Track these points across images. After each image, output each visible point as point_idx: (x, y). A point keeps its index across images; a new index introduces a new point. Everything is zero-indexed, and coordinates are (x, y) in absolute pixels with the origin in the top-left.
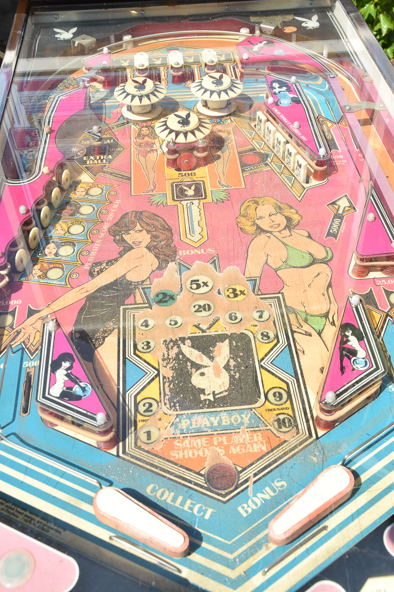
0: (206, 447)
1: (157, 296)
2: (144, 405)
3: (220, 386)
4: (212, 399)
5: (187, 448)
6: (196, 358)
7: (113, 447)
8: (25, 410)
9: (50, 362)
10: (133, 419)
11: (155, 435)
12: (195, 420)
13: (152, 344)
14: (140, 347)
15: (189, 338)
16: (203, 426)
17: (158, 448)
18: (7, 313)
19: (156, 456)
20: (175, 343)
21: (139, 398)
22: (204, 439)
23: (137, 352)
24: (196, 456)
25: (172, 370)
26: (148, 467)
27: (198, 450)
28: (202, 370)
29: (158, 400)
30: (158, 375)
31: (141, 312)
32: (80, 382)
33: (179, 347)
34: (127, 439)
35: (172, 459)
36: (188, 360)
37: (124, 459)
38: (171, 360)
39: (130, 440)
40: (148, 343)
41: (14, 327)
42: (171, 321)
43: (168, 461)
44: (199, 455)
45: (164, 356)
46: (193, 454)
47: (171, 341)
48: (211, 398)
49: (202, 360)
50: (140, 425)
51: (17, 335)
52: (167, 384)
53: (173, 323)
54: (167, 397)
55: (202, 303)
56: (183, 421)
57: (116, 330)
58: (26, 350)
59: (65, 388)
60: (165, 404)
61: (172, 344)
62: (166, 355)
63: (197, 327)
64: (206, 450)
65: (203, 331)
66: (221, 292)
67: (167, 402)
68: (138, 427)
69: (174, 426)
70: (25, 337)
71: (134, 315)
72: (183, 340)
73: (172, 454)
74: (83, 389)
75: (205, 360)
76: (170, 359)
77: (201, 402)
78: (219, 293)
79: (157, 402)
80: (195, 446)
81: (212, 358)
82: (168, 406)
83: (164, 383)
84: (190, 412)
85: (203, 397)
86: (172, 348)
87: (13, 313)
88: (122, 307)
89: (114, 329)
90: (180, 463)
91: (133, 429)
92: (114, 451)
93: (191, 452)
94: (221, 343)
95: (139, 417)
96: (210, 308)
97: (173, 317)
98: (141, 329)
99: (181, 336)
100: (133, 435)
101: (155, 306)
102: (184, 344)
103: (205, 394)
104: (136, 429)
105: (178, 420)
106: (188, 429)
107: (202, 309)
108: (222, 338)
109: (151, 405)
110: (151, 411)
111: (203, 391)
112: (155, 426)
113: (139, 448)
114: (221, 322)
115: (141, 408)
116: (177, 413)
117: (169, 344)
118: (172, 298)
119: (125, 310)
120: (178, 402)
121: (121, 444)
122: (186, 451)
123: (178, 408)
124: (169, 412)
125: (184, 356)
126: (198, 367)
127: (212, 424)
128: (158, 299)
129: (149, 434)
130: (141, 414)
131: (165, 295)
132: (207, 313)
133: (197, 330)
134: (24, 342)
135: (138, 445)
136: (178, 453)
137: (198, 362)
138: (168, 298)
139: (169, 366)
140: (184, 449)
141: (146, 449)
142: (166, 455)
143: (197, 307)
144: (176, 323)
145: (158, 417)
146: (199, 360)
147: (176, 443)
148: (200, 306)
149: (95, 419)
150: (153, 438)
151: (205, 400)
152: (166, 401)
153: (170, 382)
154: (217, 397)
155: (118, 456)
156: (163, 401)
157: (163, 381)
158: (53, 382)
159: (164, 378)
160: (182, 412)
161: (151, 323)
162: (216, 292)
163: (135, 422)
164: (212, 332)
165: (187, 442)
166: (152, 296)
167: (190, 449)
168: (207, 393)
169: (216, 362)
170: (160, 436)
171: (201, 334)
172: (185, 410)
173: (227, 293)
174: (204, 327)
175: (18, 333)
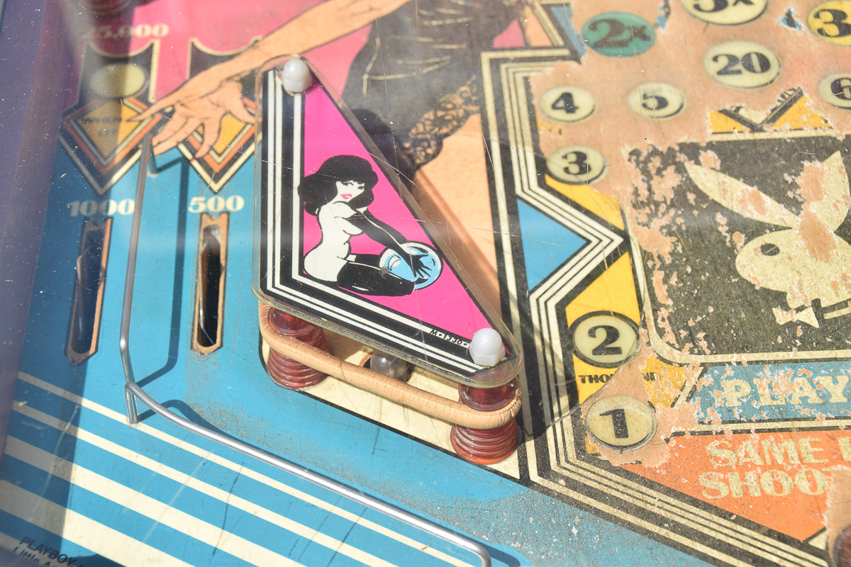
0: (818, 467)
1: (594, 26)
2: (592, 333)
3: (834, 285)
4: (815, 323)
5: (754, 467)
6: (742, 202)
7: (505, 455)
8: (208, 334)
9: (296, 181)
10: (560, 372)
11: (639, 421)
12: (765, 383)
13: (594, 160)
14: (556, 165)
15: (710, 146)
16: (796, 400)
17: (656, 461)
18: (126, 60)
19: (651, 485)
20: (668, 158)
21: (572, 313)
22: (805, 442)
23: (550, 182)
24: (786, 492)
25: (670, 234)
26: (630, 518)
27: (792, 474)
28: (768, 238)
29: (637, 320)
30: (626, 246)
31: (549, 69)
32: (404, 241)
33: (680, 169)
34: (550, 432)
35: (708, 498)
36: (716, 206)
37: (547, 492)
38: (663, 208)
39: (560, 432)
40: (581, 158)
41: (151, 99)
42: (645, 97)
43: (695, 502)
44: (795, 490)
45: (636, 193)
46: (778, 487)
47: (655, 152)
48: (809, 317)
49: (762, 210)
50: (585, 390)
51: (163, 122)
52: (658, 276)
53: (652, 103)
54: (663, 313)
55: (739, 49)
56: (728, 385)
57: (475, 120)
58: (195, 164)
59: (352, 258)
60: (661, 332)
61: (656, 162)
62: (644, 193)
63: (733, 115)
64: (817, 475)
65: (754, 128)
66: (796, 20)
67: (665, 325)
68: (582, 398)
69: (698, 399)
70: (189, 128)
71: (526, 79)
72: (692, 151)
73: (702, 479)
74: (416, 263)
75: (772, 211)
76: (657, 204)
77: (778, 330)
78: (790, 21)
79: (635, 327)
80: (780, 461)
81: (795, 205)
82: (671, 337)
83: (648, 273)
84: (745, 357)
85: (781, 317)
86: (659, 172)
87: (145, 60)
88: (486, 57)
89: (467, 114)
90: (736, 510)
91: (564, 401)
92: (510, 466)
93: (767, 478)
94: (817, 164)
95: (580, 368)
96: (765, 64)
97: (650, 88)
98: (552, 120)
99: (684, 139)
100: (567, 421)
101: (588, 56)
102: (698, 163)
103: (786, 307)
104: (574, 401)
105: (708, 380)
106: (746, 407)
107: (739, 67)
108: (821, 148)
109: (613, 334)
110: (617, 351)
111: (779, 298)
112: (636, 397)
113: (594, 459)
114: (807, 101)
115: (585, 343)
116: (702, 359)
117: (647, 161)
118: (642, 34)
119: (495, 64)
120: (701, 326)
121: (530, 446)
122: (751, 476)
123: (703, 344)
124: (677, 356)
125: (702, 196)
126: (754, 230)
127: (825, 396)
128: (595, 37)
129: (619, 418)
130: (585, 360)
131: (616, 26)
132: (761, 78)
133: (730, 123)
134: (186, 142)
135: (589, 450)
136: (726, 481)
137: (751, 213)
138: (625, 35)
139: (657, 223)
140: (743, 469)
141: (616, 464)
142: (683, 484)
143: (723, 62)
144: (662, 103)
145: (643, 368)
146: (750, 207)
147: (712, 447)
148: (732, 59)
149: (465, 354)
150: (637, 429)
151: (791, 325)
152: (661, 325)
153: (668, 270)
154: (828, 316)
155: (525, 480)
156: (651, 323)
157: (645, 266)
158: (312, 241)
159: (646, 256)
160: (720, 358)
161: (583, 100)
162: (779, 20)
163: (569, 376)
164: (783, 130)
165: (749, 446)
166: (577, 26)
167: (765, 468)
168: (793, 304)
169: (809, 215)
170: (655, 429)
171: (748, 136)
172: (730, 351)
173: (818, 24)
174: (758, 117)
175: (167, 116)
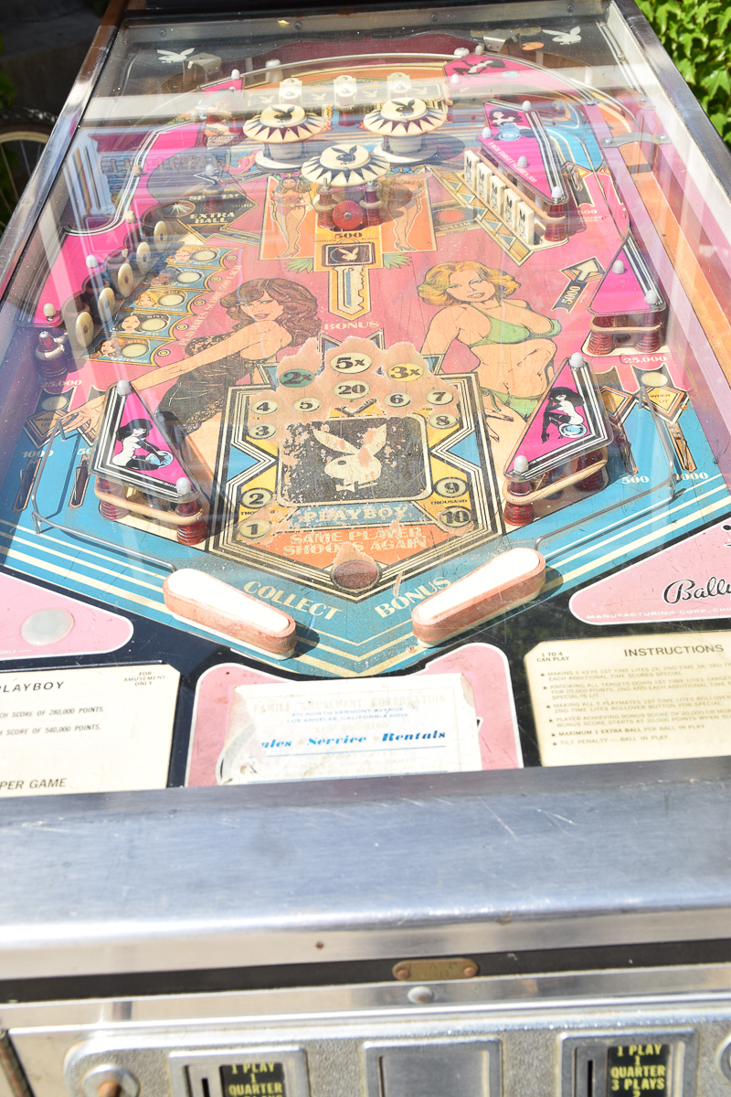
0: (337, 543)
1: (286, 375)
2: (251, 496)
3: (367, 476)
4: (353, 491)
5: (309, 543)
6: (335, 445)
7: (198, 542)
8: (76, 502)
9: (116, 429)
10: (233, 511)
11: (263, 527)
12: (324, 513)
13: (271, 430)
14: (253, 432)
15: (327, 423)
16: (336, 519)
17: (266, 543)
18: (60, 395)
19: (262, 551)
20: (307, 428)
21: (244, 489)
22: (334, 534)
23: (248, 438)
24: (320, 552)
25: (298, 458)
26: (249, 563)
27: (325, 546)
28: (342, 458)
29: (273, 491)
30: (276, 463)
31: (259, 393)
32: (158, 450)
33: (310, 432)
34: (222, 533)
35: (285, 555)
36: (323, 446)
37: (215, 554)
38: (298, 447)
39: (227, 533)
40: (265, 429)
41: (68, 410)
42: (302, 404)
43: (279, 557)
44: (325, 551)
45: (287, 442)
46: (317, 550)
47: (301, 425)
48: (352, 488)
49: (343, 448)
50: (242, 517)
51: (71, 420)
52: (288, 474)
53: (305, 406)
54: (286, 488)
55: (352, 384)
56: (307, 514)
57: (220, 414)
58: (84, 435)
59: (134, 457)
60: (283, 495)
61: (300, 429)
62: (291, 442)
63: (342, 410)
64: (336, 545)
65: (349, 415)
66: (383, 371)
67: (286, 493)
68: (239, 521)
69: (292, 519)
70: (84, 421)
71: (248, 397)
72: (318, 425)
73: (285, 549)
74: (161, 458)
75: (348, 447)
76: (295, 446)
77: (336, 493)
78: (380, 372)
79: (271, 493)
80: (321, 541)
81: (359, 446)
82: (287, 497)
83: (283, 473)
84: (317, 504)
85: (339, 488)
86: (300, 434)
87: (68, 395)
88: (230, 389)
89: (216, 412)
90: (296, 559)
91: (232, 521)
92: (201, 546)
93: (314, 547)
94: (374, 429)
95: (242, 509)
96: (363, 389)
97: (305, 400)
98: (254, 410)
99: (316, 420)
100: (231, 530)
101: (280, 388)
102: (319, 430)
103: (342, 484)
104: (236, 520)
105: (299, 512)
106: (313, 522)
107: (351, 391)
108: (376, 423)
109: (261, 496)
110: (260, 503)
111: (341, 482)
112: (264, 520)
113: (239, 542)
114: (378, 404)
115: (247, 500)
116: (299, 505)
117: (297, 429)
118: (308, 378)
119: (234, 392)
120: (302, 493)
121: (212, 539)
122: (307, 547)
123: (301, 499)
124: (287, 504)
125: (317, 442)
126: (336, 454)
127: (349, 517)
128: (286, 379)
129: (254, 528)
130: (245, 506)
131: (297, 375)
132: (358, 395)
133: (340, 414)
134: (81, 427)
135: (238, 539)
136: (295, 549)
137: (338, 449)
138: (301, 378)
139: (293, 454)
140: (303, 545)
141: (248, 544)
142: (277, 551)
143: (343, 389)
144: (310, 406)
145: (270, 509)
146: (338, 447)
147: (293, 537)
148: (348, 388)
150: (260, 531)
151: (343, 491)
152: (283, 492)
153: (292, 472)
154: (360, 488)
155: (207, 550)
156: (279, 492)
157: (283, 469)
158: (118, 450)
159: (284, 466)
160: (306, 504)
161: (272, 406)
162: (374, 372)
163: (236, 512)
164: (363, 416)
165: (309, 536)
166: (278, 375)
167: (313, 544)
168: (345, 483)
169: (365, 450)
170: (270, 531)
171: (346, 418)
172: (312, 501)
173: (393, 373)
174: (352, 411)
175: (74, 417)
